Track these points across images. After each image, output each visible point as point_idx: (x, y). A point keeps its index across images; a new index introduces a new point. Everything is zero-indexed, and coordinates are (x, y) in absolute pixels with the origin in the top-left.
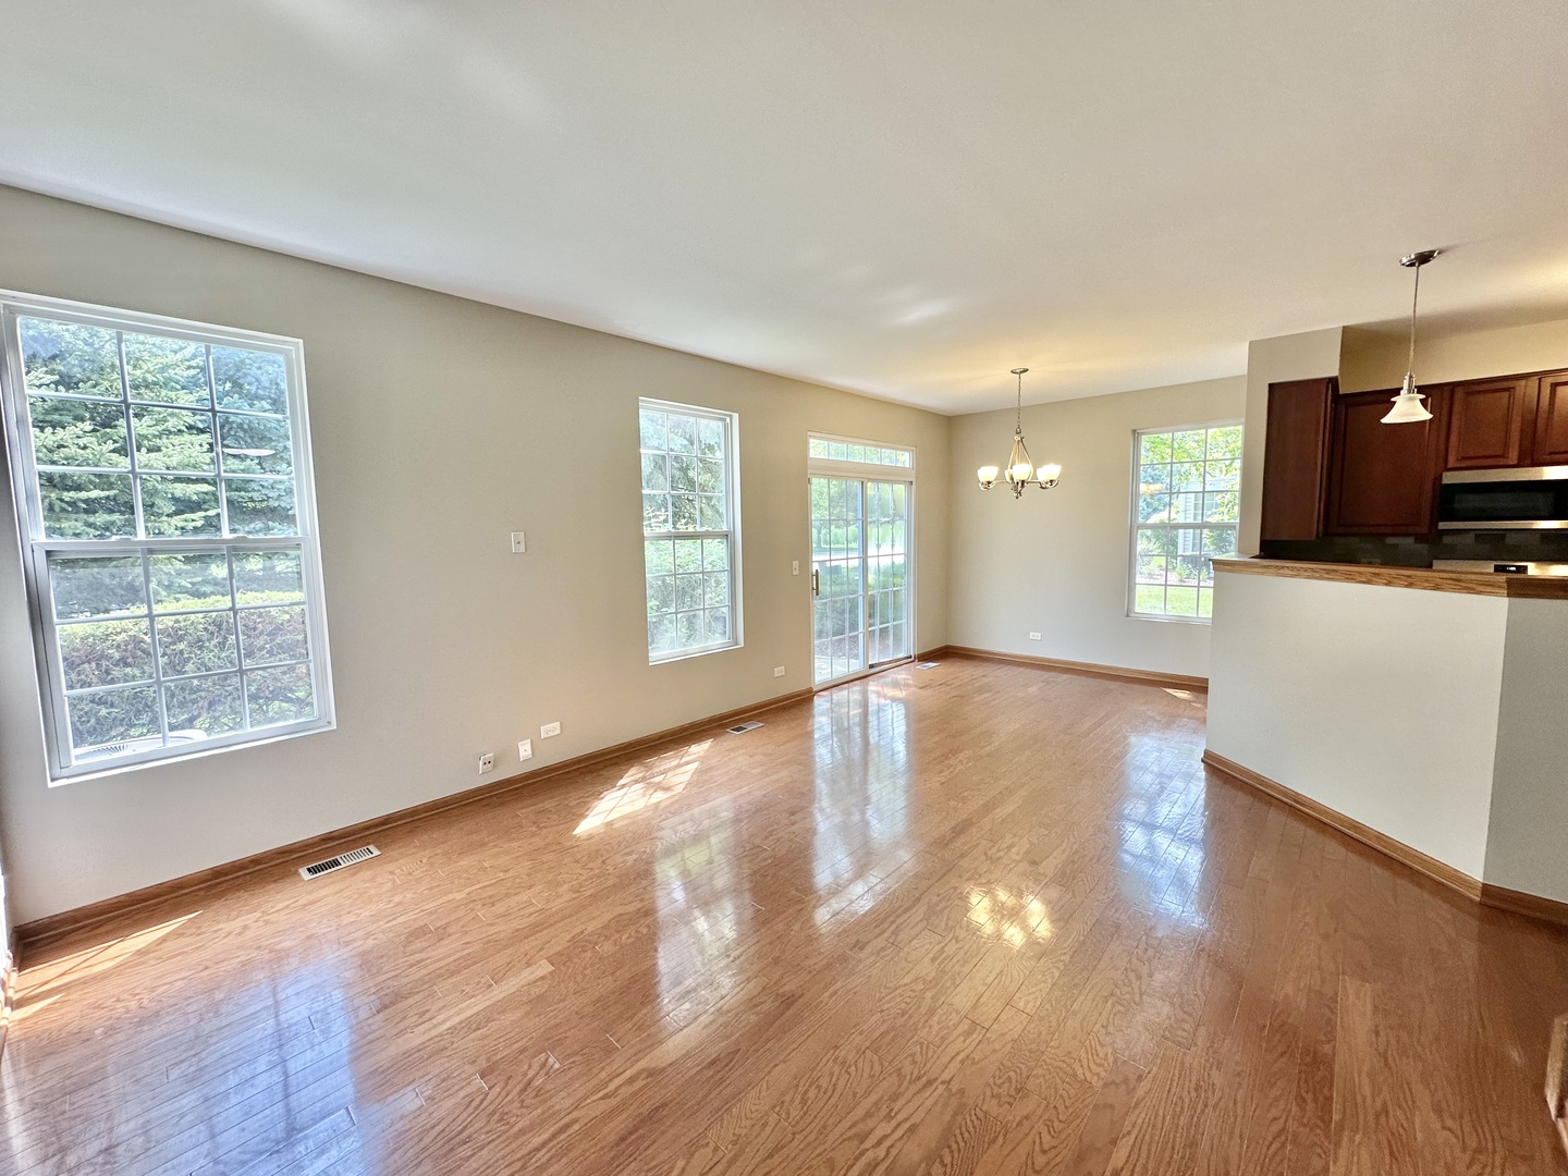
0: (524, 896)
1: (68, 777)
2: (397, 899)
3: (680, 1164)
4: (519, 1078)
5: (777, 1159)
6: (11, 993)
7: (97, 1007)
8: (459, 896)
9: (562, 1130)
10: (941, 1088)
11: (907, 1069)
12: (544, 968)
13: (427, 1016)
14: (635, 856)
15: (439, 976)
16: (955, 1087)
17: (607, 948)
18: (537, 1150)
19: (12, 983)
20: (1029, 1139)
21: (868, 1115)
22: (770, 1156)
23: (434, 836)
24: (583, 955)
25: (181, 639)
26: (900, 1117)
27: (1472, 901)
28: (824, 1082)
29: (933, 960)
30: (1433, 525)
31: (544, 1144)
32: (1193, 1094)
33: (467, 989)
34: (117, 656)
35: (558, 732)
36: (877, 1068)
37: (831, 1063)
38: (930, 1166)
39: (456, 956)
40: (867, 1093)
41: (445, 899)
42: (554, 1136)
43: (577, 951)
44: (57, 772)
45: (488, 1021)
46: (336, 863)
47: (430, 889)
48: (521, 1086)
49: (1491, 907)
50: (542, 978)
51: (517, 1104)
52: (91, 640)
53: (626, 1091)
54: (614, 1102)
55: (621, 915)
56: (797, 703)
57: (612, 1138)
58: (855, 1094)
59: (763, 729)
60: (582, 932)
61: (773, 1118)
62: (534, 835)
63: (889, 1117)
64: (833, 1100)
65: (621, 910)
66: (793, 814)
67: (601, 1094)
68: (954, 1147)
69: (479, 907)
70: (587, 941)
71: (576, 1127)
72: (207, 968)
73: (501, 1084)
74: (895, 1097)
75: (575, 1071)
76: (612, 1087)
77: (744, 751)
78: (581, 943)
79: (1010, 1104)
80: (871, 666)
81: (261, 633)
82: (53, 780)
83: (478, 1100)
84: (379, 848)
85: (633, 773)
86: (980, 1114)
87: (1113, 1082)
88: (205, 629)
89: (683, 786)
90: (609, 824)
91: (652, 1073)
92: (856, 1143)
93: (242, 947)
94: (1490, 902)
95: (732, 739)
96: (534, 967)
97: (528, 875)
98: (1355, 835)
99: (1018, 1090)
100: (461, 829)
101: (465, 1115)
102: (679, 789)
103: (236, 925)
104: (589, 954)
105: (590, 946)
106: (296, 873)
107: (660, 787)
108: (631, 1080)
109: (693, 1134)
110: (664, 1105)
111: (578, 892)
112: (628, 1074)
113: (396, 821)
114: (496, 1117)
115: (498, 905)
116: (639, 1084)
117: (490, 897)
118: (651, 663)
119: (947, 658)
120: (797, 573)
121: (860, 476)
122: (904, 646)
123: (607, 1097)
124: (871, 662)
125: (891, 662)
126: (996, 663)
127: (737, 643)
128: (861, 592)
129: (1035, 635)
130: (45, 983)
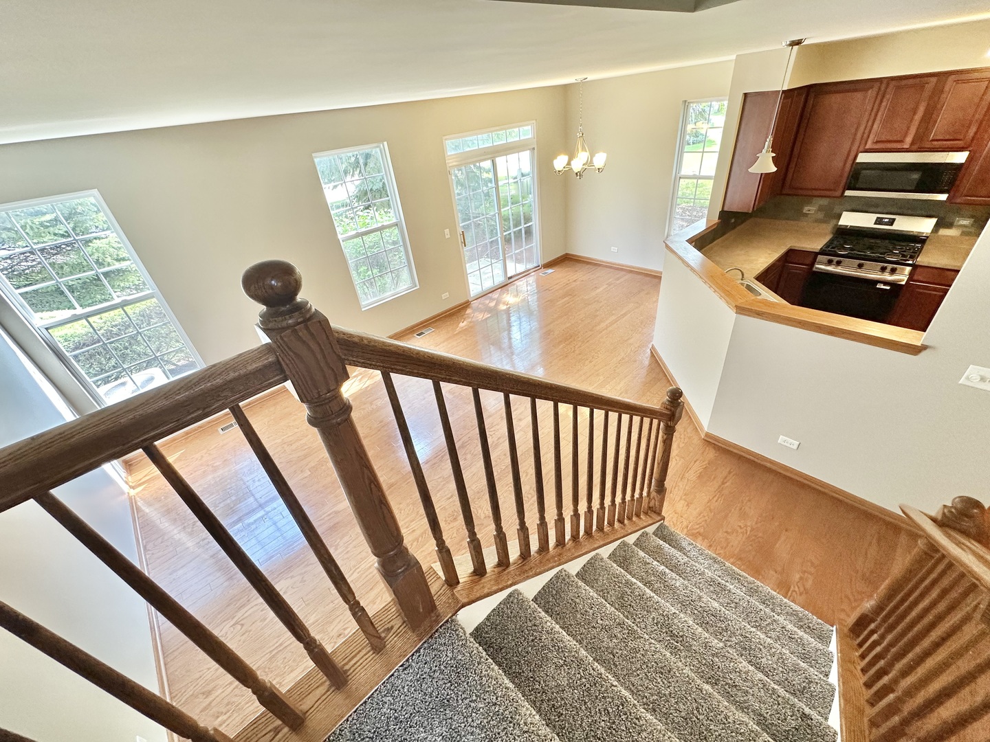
3: (338, 541)
6: (131, 484)
7: (160, 489)
8: (279, 441)
12: (308, 473)
19: (130, 480)
23: (271, 410)
24: (322, 467)
27: (701, 437)
30: (843, 192)
36: (411, 511)
43: (320, 465)
46: (231, 426)
47: (268, 438)
49: (706, 440)
50: (305, 477)
53: (327, 518)
56: (459, 311)
59: (434, 333)
63: (407, 527)
69: (286, 446)
72: (192, 474)
76: (323, 516)
79: (449, 524)
80: (509, 278)
91: (336, 512)
93: (202, 465)
94: (707, 439)
96: (303, 473)
99: (455, 519)
100: (282, 406)
103: (198, 455)
104: (324, 467)
105: (324, 464)
106: (217, 431)
108: (329, 515)
109: (345, 532)
110: (338, 523)
112: (329, 513)
115: (293, 445)
116: (332, 516)
117: (291, 441)
118: (363, 310)
119: (566, 262)
120: (449, 236)
121: (490, 156)
122: (535, 260)
123: (321, 520)
124: (509, 275)
125: (524, 272)
126: (591, 267)
127: (416, 286)
128: (499, 235)
129: (614, 249)
130: (140, 480)
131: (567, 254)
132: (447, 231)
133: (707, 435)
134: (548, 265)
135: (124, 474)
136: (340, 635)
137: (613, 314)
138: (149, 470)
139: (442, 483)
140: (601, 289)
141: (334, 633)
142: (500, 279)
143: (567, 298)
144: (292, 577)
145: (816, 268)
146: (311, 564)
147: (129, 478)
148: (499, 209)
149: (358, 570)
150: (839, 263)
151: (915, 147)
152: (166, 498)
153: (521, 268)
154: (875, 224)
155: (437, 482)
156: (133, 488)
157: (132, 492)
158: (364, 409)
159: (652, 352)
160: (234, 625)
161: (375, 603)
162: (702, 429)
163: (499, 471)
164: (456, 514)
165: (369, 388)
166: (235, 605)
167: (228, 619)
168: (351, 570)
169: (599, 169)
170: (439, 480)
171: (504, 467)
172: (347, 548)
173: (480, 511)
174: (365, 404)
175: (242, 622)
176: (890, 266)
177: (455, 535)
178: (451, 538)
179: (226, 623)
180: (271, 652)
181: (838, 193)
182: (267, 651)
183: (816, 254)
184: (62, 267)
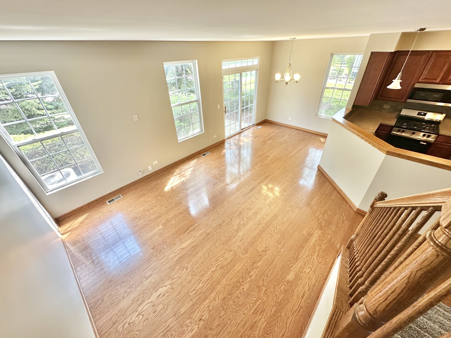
0: (155, 209)
1: (50, 192)
2: (129, 209)
3: (187, 265)
4: (159, 250)
5: (203, 264)
6: (61, 232)
7: (78, 235)
8: (141, 209)
9: (167, 259)
10: (233, 252)
11: (228, 248)
12: (161, 227)
13: (141, 237)
14: (178, 198)
15: (141, 228)
16: (235, 252)
17: (173, 222)
18: (163, 262)
19: (60, 230)
20: (245, 261)
21: (219, 257)
22: (202, 263)
23: (134, 192)
24: (169, 224)
25: (55, 145)
26: (225, 257)
27: (354, 211)
28: (212, 251)
29: (237, 225)
30: (406, 100)
31: (164, 261)
32: (277, 253)
33: (147, 231)
34: (42, 152)
35: (157, 163)
36: (222, 248)
37: (214, 247)
38: (228, 265)
39: (143, 224)
40: (219, 253)
41: (138, 210)
42: (166, 260)
43: (167, 223)
44: (47, 191)
45: (152, 238)
46: (113, 200)
47: (135, 207)
48: (160, 251)
49: (357, 212)
50: (161, 229)
51: (159, 254)
52: (34, 149)
53: (178, 252)
54: (175, 254)
55: (176, 214)
56: (220, 145)
57: (176, 260)
58: (218, 253)
59: (210, 155)
60: (168, 218)
61: (203, 257)
62: (156, 191)
63: (223, 257)
64: (214, 254)
65: (175, 213)
66: (214, 185)
67: (173, 253)
68: (233, 262)
69: (146, 212)
70: (169, 220)
71: (169, 258)
73: (156, 251)
74: (224, 254)
75: (168, 248)
76: (175, 251)
77: (204, 163)
78: (168, 221)
79: (244, 255)
80: (242, 129)
81: (75, 140)
82: (47, 193)
83: (152, 254)
84: (122, 196)
85: (177, 171)
86: (238, 256)
87: (263, 251)
88: (60, 142)
89: (189, 175)
90: (172, 188)
91: (182, 249)
92: (216, 261)
95: (202, 159)
96: (159, 227)
97: (156, 203)
98: (340, 192)
99: (246, 252)
100: (139, 190)
101: (151, 256)
102: (188, 177)
103: (97, 216)
104: (170, 224)
105: (170, 222)
106: (106, 203)
107: (183, 176)
108: (178, 250)
109: (189, 260)
110: (184, 255)
111: (166, 208)
113: (124, 188)
114: (156, 257)
115: (150, 211)
116: (180, 251)
117: (148, 209)
118: (179, 142)
119: (265, 123)
120: (219, 108)
121: (240, 71)
122: (253, 122)
123: (174, 253)
124: (242, 128)
125: (248, 127)
126: (279, 126)
127: (202, 131)
128: (239, 109)
129: (290, 119)
130: (66, 230)
131: (266, 120)
132: (219, 106)
133: (358, 209)
134: (258, 124)
135: (57, 227)
136: (201, 320)
137: (295, 149)
138: (71, 224)
139: (235, 233)
140: (286, 137)
141: (197, 319)
142: (238, 130)
143: (271, 141)
144: (166, 286)
145: (392, 133)
146: (175, 278)
147: (59, 228)
148: (241, 96)
149: (202, 282)
150: (403, 132)
151: (441, 82)
152: (83, 240)
153: (247, 125)
154: (417, 115)
155: (232, 232)
156: (62, 234)
157: (63, 237)
158: (184, 193)
159: (318, 168)
160: (137, 316)
161: (215, 300)
162: (354, 207)
163: (262, 226)
164: (246, 249)
165: (184, 182)
166: (136, 303)
167: (133, 312)
168: (198, 281)
169: (297, 81)
170: (233, 231)
171: (264, 225)
172: (193, 269)
173: (258, 248)
174: (184, 190)
175: (142, 314)
176: (427, 134)
177: (248, 261)
178: (247, 263)
179: (133, 314)
180: (163, 331)
181: (404, 100)
182: (161, 331)
183: (392, 127)
184: (8, 111)
